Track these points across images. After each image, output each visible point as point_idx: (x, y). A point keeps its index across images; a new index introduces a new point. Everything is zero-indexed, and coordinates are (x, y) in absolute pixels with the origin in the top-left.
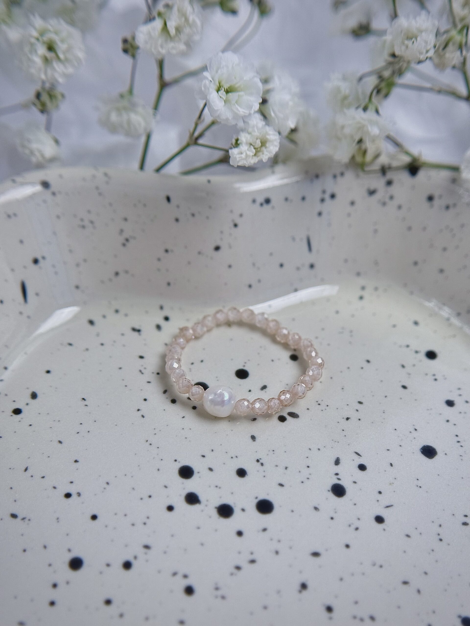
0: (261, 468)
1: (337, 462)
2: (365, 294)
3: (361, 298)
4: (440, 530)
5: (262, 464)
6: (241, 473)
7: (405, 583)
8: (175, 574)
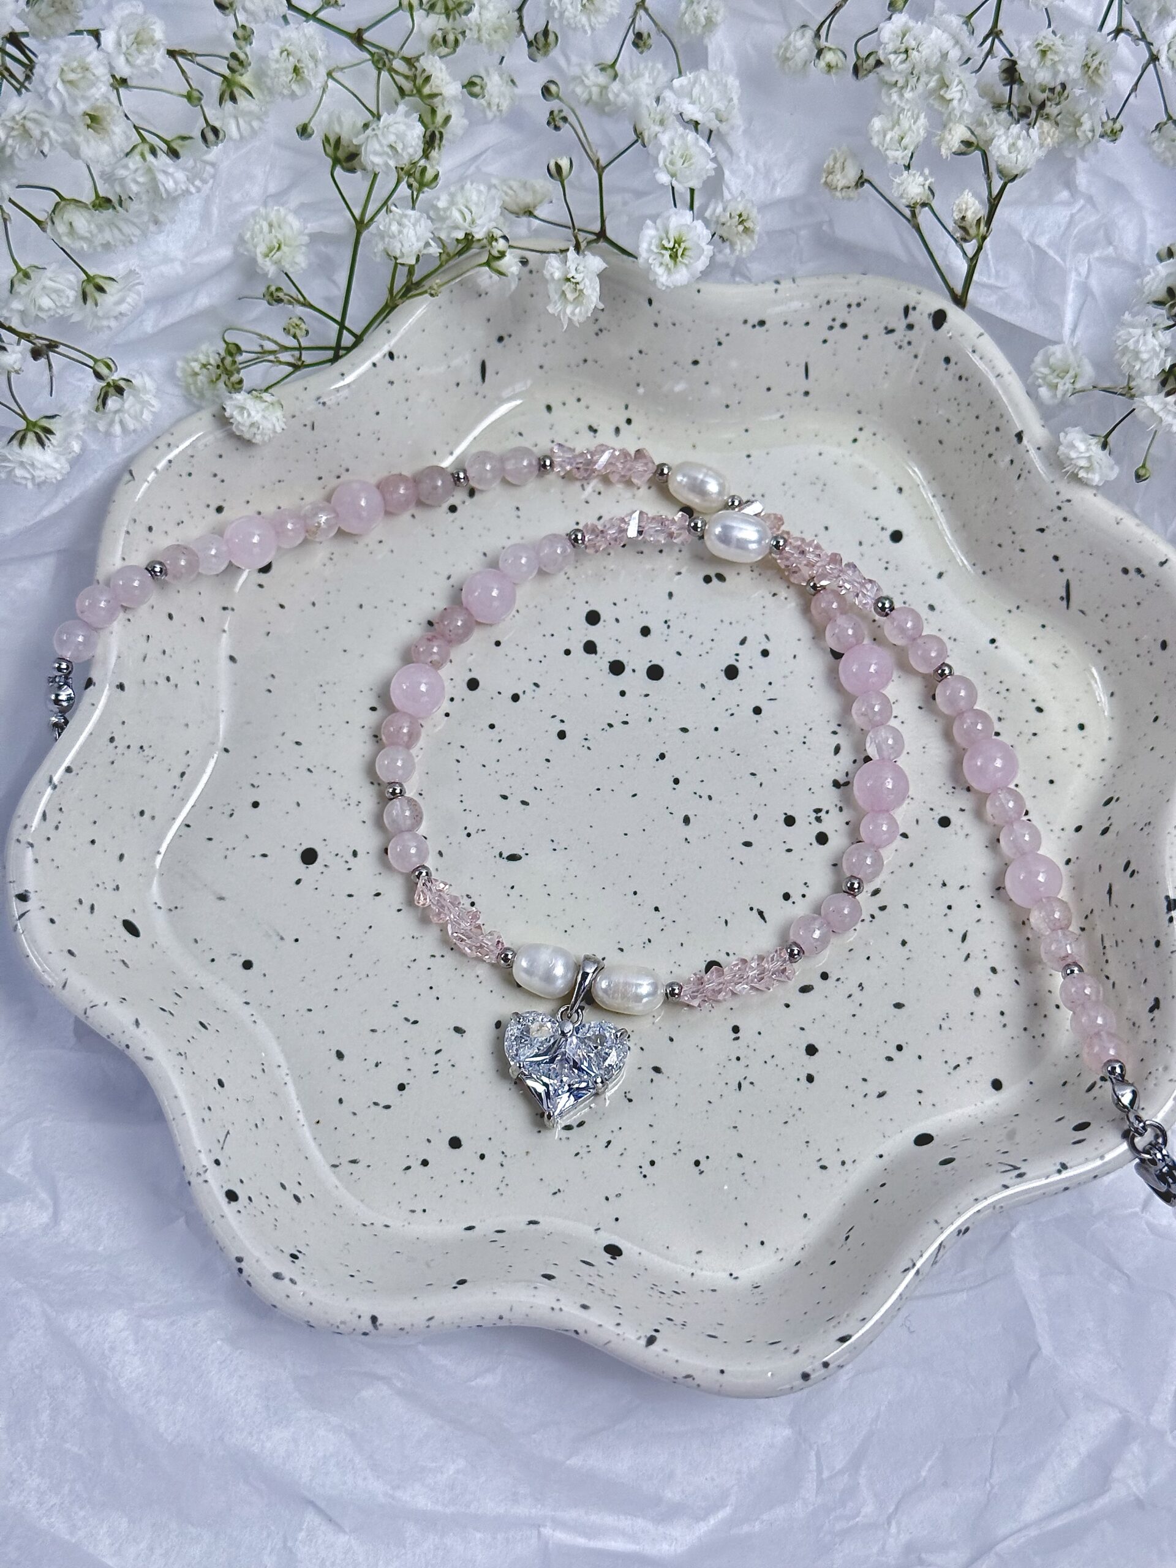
0: (666, 631)
1: (743, 642)
2: (861, 436)
3: (855, 440)
4: (808, 734)
5: (669, 627)
6: (645, 631)
7: (753, 774)
8: (553, 717)
